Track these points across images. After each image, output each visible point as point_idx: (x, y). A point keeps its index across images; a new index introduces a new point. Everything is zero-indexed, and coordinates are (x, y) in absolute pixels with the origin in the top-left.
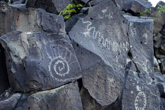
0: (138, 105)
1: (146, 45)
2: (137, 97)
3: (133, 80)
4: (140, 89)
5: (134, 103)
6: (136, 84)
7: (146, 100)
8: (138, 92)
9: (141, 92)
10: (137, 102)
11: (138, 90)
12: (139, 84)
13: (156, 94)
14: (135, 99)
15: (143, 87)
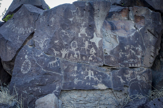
0: (23, 68)
1: (51, 27)
2: (24, 63)
3: (25, 51)
4: (27, 58)
5: (21, 66)
6: (26, 54)
7: (30, 67)
8: (26, 59)
9: (28, 60)
10: (23, 66)
11: (26, 58)
12: (28, 55)
13: (41, 65)
14: (23, 64)
15: (30, 57)
